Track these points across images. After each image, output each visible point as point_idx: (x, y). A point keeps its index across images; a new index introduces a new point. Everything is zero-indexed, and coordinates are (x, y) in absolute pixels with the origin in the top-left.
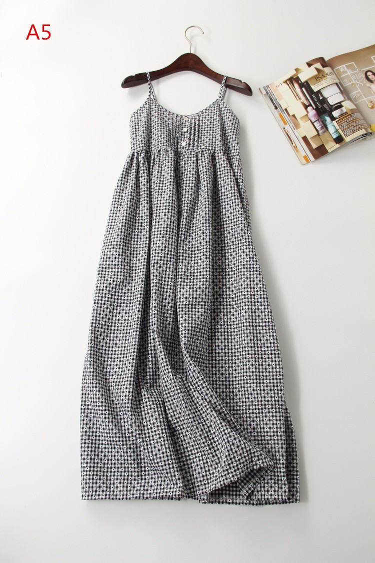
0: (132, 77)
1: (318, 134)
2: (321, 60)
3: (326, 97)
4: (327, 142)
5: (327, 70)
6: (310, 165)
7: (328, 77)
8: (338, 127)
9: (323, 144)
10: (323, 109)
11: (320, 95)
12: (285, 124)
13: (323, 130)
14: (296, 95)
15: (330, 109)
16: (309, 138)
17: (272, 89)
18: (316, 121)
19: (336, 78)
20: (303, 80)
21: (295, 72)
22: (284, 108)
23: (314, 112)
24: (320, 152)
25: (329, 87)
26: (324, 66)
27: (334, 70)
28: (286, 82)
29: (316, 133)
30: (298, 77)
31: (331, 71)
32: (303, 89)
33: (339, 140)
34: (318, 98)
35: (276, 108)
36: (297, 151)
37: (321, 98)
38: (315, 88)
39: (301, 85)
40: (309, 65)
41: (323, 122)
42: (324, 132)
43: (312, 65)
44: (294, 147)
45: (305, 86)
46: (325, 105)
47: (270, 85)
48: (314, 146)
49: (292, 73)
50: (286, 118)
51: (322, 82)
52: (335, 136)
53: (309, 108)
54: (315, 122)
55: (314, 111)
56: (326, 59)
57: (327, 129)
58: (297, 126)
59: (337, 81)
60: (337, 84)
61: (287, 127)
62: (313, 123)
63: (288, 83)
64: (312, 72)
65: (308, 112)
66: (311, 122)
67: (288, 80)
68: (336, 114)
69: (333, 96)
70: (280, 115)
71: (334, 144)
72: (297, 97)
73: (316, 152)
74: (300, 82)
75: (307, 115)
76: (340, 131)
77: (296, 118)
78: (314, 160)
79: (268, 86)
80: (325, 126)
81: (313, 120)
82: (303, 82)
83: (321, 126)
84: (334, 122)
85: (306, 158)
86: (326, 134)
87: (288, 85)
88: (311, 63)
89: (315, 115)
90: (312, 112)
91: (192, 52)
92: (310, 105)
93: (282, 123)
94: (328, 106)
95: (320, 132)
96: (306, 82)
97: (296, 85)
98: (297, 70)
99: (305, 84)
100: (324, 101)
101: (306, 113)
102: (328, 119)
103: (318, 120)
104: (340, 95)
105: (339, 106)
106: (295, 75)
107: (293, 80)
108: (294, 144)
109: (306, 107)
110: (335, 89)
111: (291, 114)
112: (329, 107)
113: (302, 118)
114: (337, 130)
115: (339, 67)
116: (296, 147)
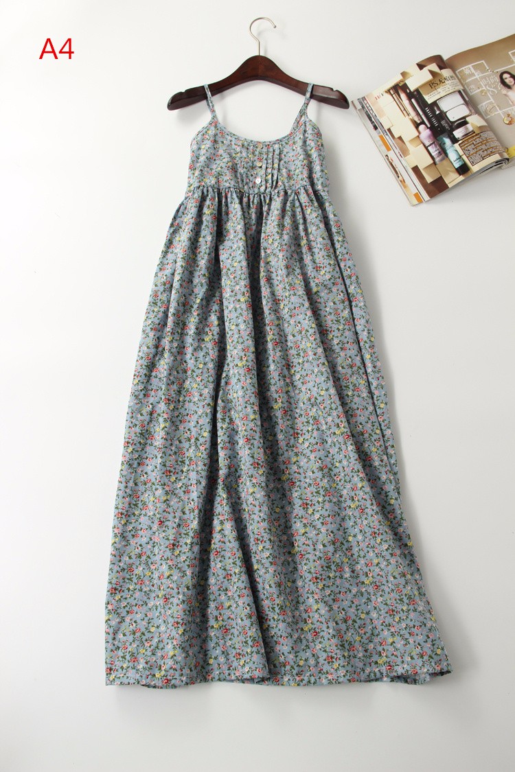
0: (181, 93)
1: (435, 163)
2: (438, 60)
3: (445, 111)
4: (447, 173)
5: (446, 73)
6: (424, 206)
7: (447, 82)
8: (461, 153)
9: (441, 177)
10: (440, 127)
11: (435, 108)
12: (388, 149)
13: (441, 157)
14: (403, 109)
15: (451, 127)
16: (421, 168)
17: (370, 101)
18: (431, 144)
19: (459, 83)
20: (412, 87)
21: (401, 78)
22: (386, 128)
23: (428, 132)
24: (437, 188)
25: (448, 97)
26: (441, 68)
27: (457, 72)
28: (388, 91)
29: (432, 162)
30: (405, 84)
31: (452, 74)
32: (413, 100)
33: (463, 170)
34: (433, 112)
35: (376, 128)
36: (405, 187)
37: (438, 112)
38: (429, 99)
39: (410, 96)
40: (421, 66)
41: (440, 146)
42: (442, 160)
43: (425, 66)
44: (401, 181)
45: (415, 96)
46: (443, 122)
47: (367, 96)
48: (429, 180)
49: (397, 79)
50: (390, 141)
51: (439, 90)
52: (457, 166)
53: (422, 127)
54: (429, 146)
55: (428, 130)
56: (445, 58)
57: (446, 155)
58: (404, 152)
59: (460, 88)
60: (459, 92)
61: (391, 154)
62: (426, 148)
63: (392, 93)
64: (424, 76)
65: (419, 133)
66: (424, 146)
67: (391, 88)
68: (458, 133)
69: (454, 109)
70: (381, 137)
71: (457, 175)
72: (404, 112)
73: (432, 188)
74: (408, 91)
75: (418, 136)
76: (464, 157)
77: (403, 142)
78: (429, 198)
79: (364, 98)
80: (443, 152)
81: (427, 144)
82: (412, 90)
83: (438, 152)
84: (456, 145)
85: (418, 196)
86: (445, 162)
87: (392, 95)
88: (423, 64)
89: (429, 137)
90: (425, 132)
91: (262, 54)
92: (423, 123)
93: (384, 148)
94: (447, 122)
95: (437, 160)
96: (417, 90)
97: (403, 96)
98: (404, 74)
99: (415, 93)
100: (443, 116)
101: (417, 134)
102: (447, 141)
103: (434, 143)
104: (464, 107)
105: (463, 123)
106: (401, 81)
107: (399, 88)
108: (400, 178)
109: (417, 126)
110: (458, 99)
111: (396, 136)
112: (449, 124)
113: (411, 141)
114: (460, 156)
115: (463, 68)
116: (403, 181)
